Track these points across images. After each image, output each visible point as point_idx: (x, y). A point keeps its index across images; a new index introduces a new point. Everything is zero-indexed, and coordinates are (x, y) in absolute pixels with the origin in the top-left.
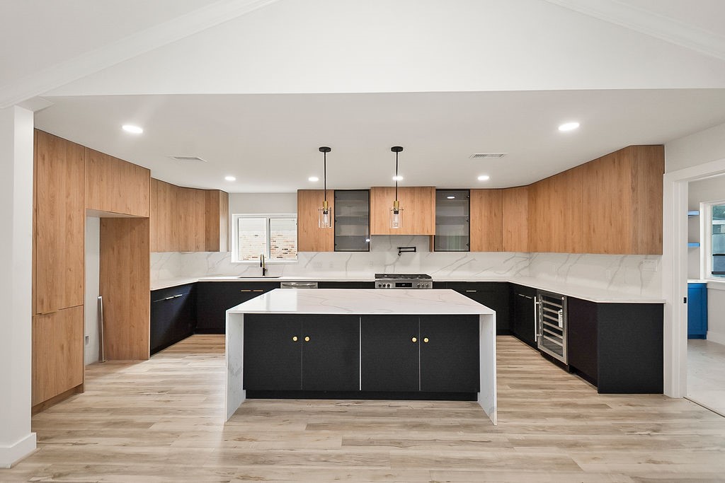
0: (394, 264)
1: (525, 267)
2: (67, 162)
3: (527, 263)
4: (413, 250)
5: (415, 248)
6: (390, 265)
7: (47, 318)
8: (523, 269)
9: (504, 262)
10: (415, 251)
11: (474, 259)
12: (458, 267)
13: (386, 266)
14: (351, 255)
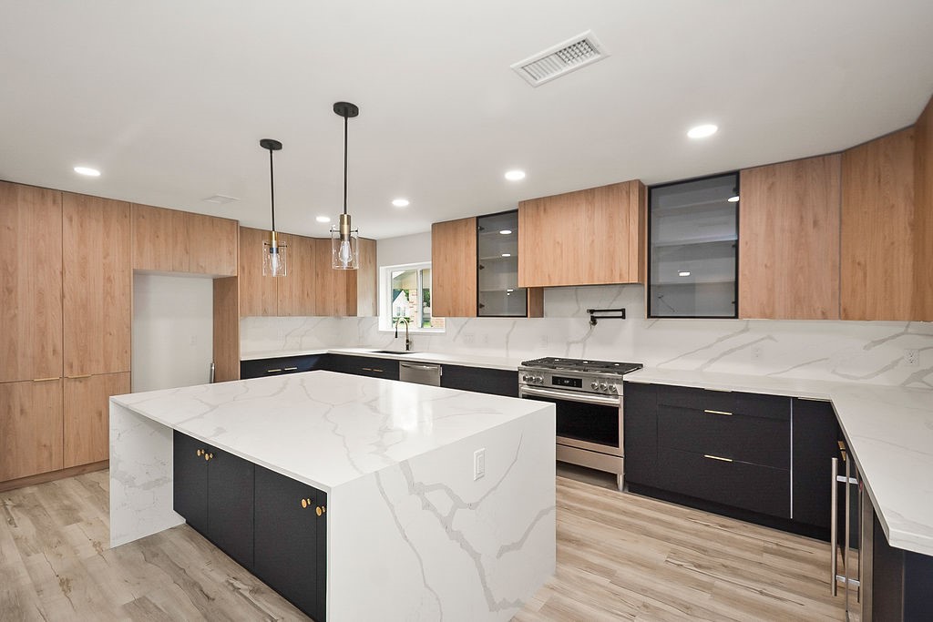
0: (583, 341)
2: (105, 222)
4: (620, 314)
5: (623, 311)
6: (577, 343)
7: (77, 383)
10: (623, 317)
11: (770, 338)
12: (725, 354)
13: (569, 344)
14: (514, 323)
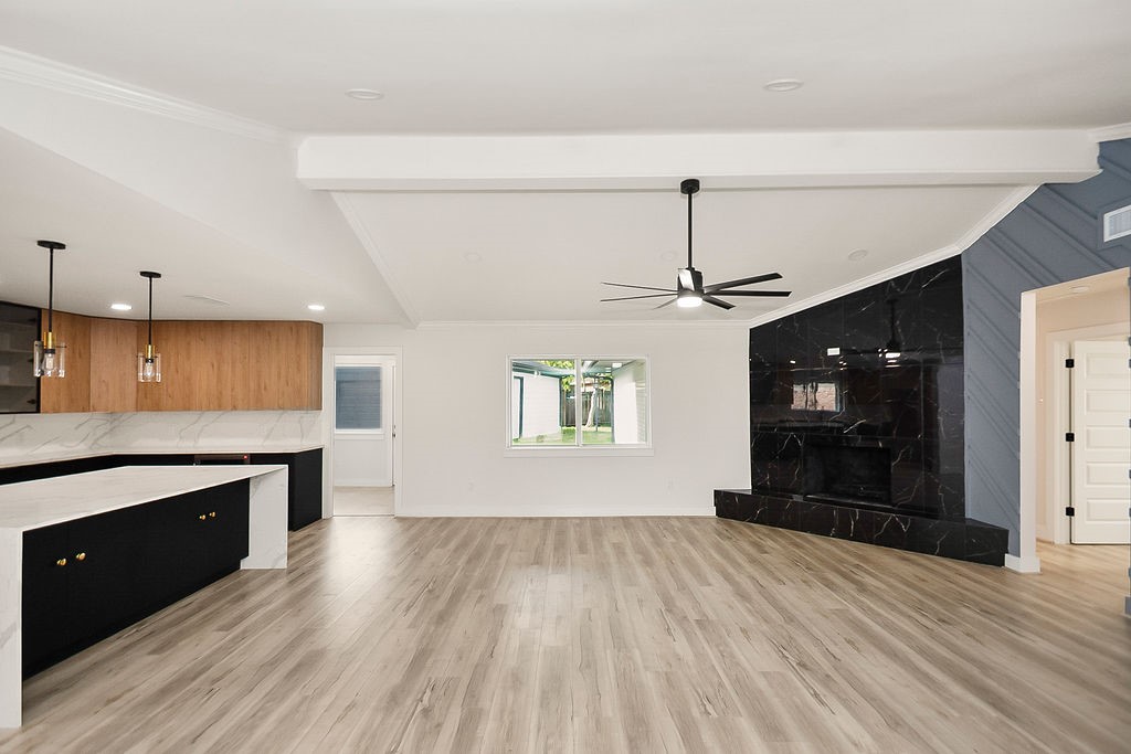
1: (106, 434)
3: (108, 426)
8: (102, 437)
9: (76, 428)
